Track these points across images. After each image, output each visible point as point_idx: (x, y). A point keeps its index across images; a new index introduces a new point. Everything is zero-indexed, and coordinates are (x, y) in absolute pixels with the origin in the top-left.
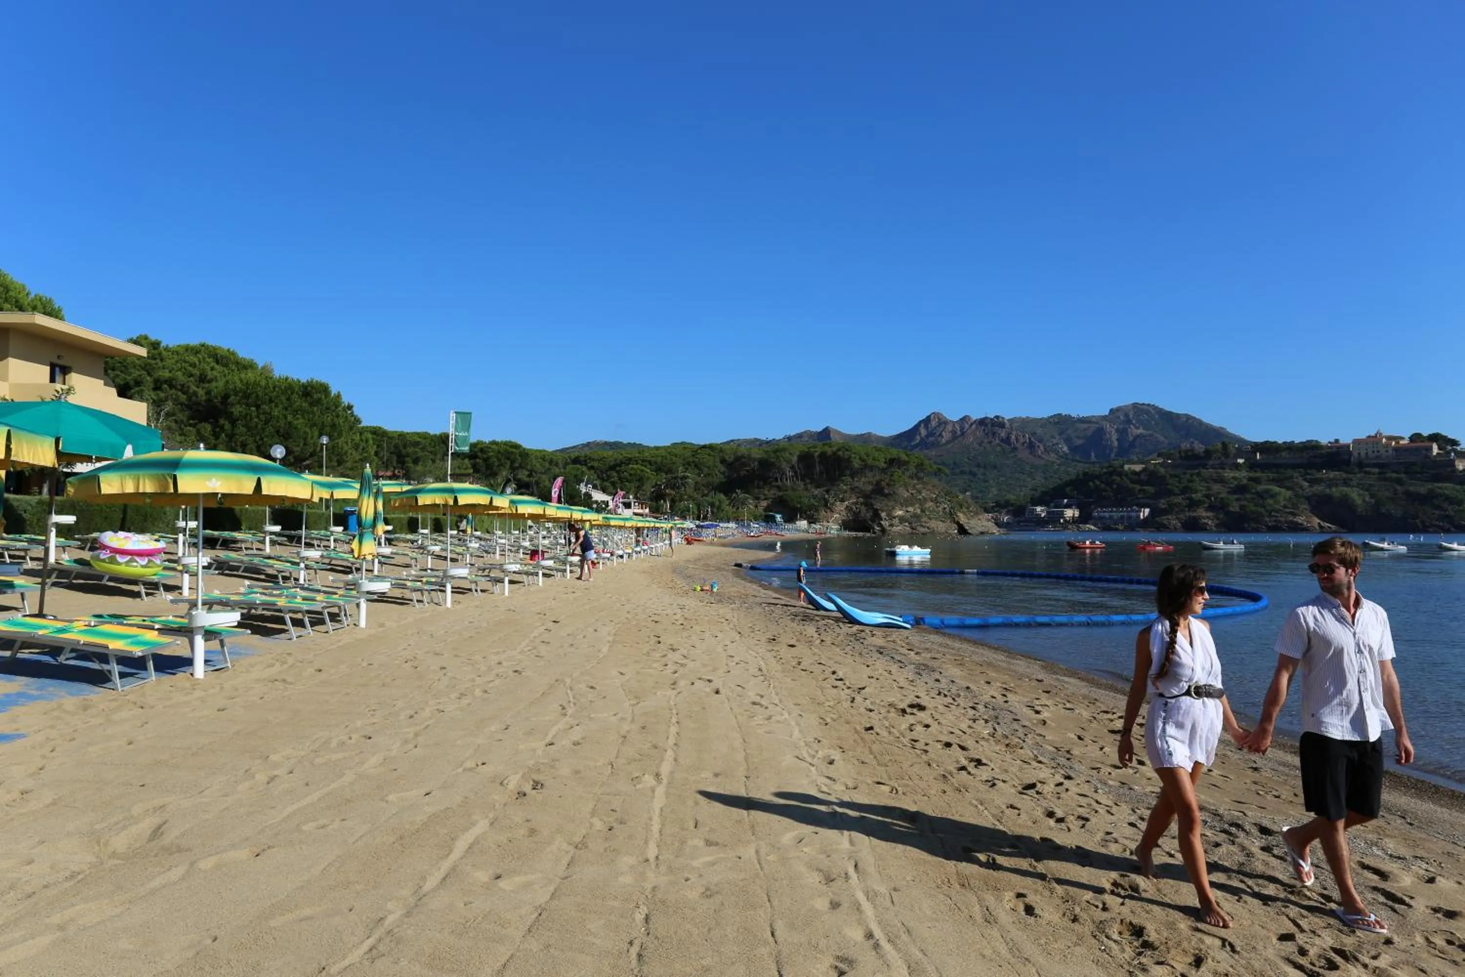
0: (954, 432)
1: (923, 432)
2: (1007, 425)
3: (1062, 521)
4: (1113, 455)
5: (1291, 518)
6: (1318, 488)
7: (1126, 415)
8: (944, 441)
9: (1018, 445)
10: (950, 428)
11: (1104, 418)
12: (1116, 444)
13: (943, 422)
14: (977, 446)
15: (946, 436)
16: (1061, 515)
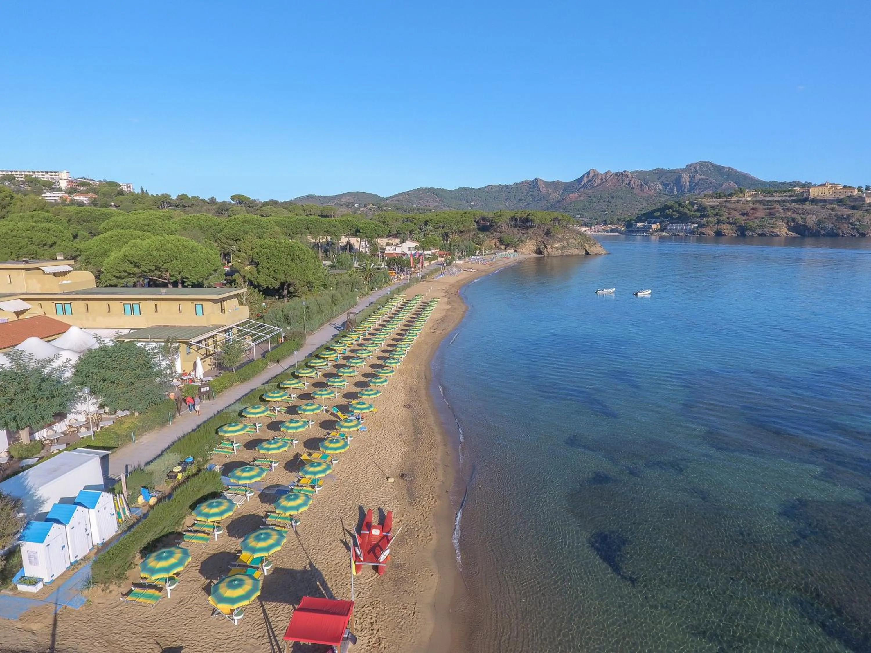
0: (601, 179)
1: (585, 179)
2: (630, 175)
3: (651, 230)
4: (686, 190)
5: (771, 229)
6: (789, 214)
7: (695, 168)
8: (596, 185)
9: (635, 187)
10: (599, 177)
11: (683, 170)
12: (688, 184)
13: (596, 174)
14: (613, 187)
15: (598, 182)
16: (650, 227)
